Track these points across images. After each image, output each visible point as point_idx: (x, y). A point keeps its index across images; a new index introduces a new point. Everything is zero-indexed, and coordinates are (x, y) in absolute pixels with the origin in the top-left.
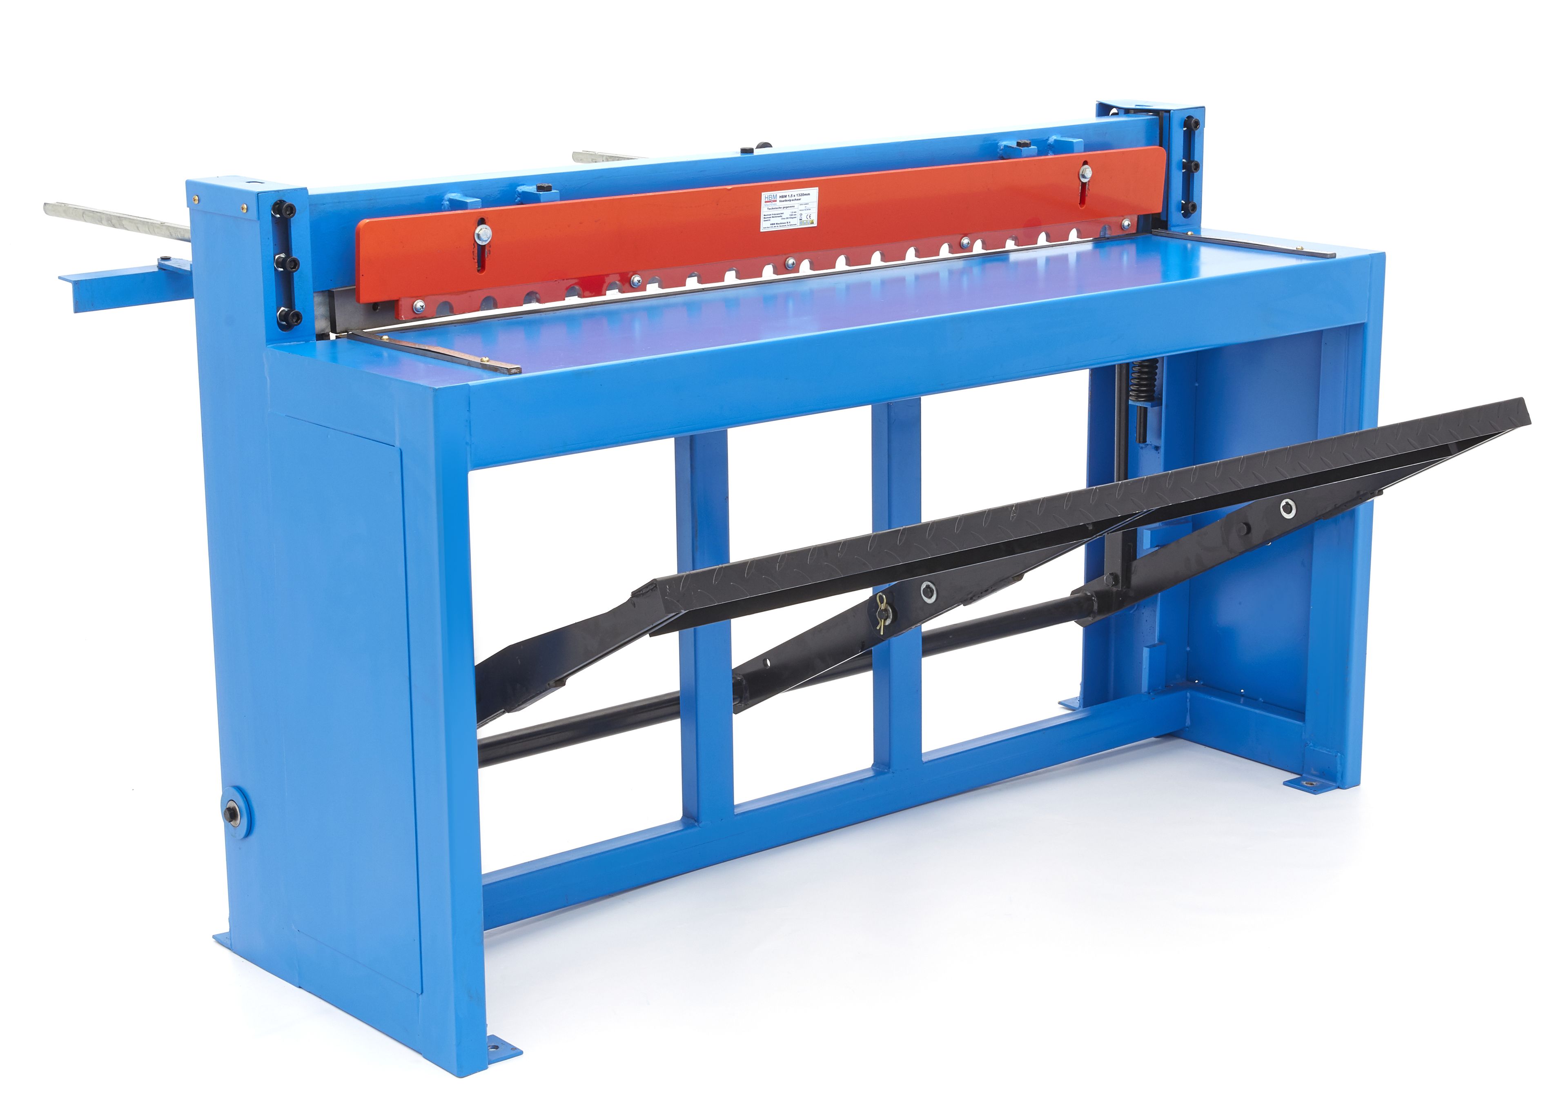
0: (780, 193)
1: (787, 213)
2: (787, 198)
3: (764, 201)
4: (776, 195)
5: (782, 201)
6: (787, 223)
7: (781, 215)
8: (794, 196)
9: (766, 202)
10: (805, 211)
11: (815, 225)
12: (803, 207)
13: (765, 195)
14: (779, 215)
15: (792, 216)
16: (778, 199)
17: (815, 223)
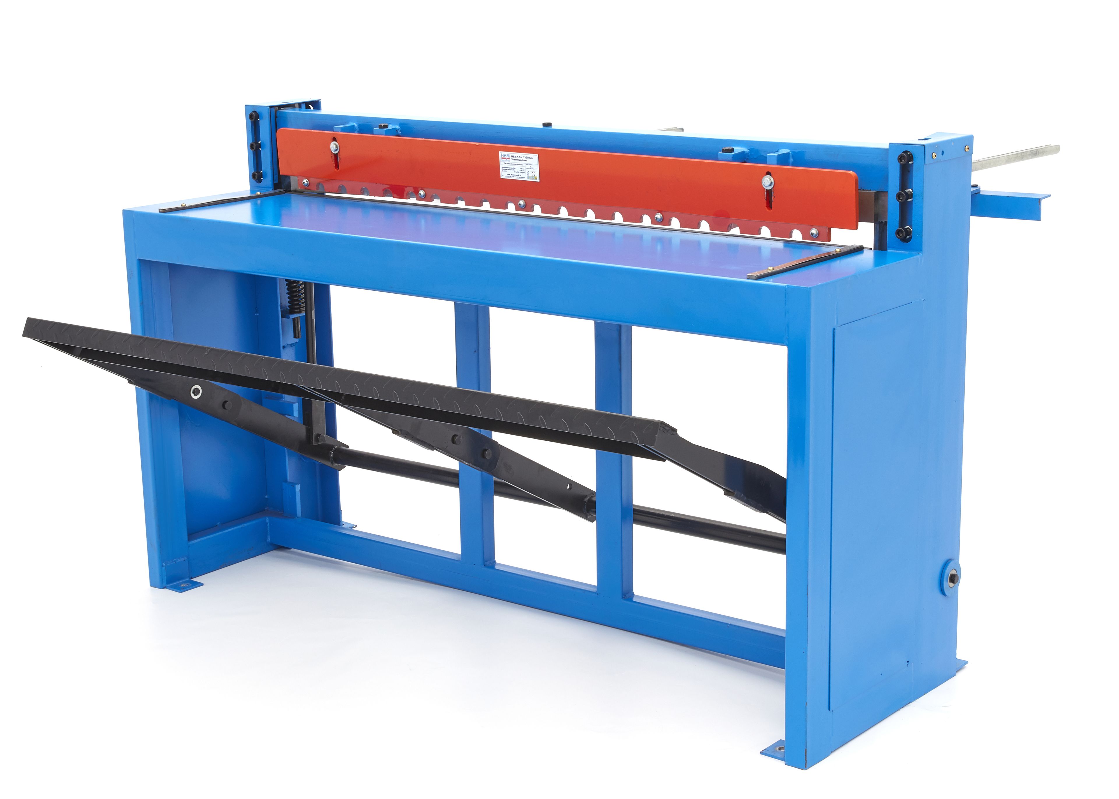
0: (511, 154)
1: (518, 168)
2: (517, 158)
3: (501, 157)
4: (509, 155)
5: (513, 160)
6: (519, 175)
7: (514, 169)
8: (522, 157)
9: (502, 158)
10: (531, 170)
11: (538, 180)
12: (529, 166)
13: (501, 153)
14: (513, 169)
15: (522, 171)
16: (511, 158)
17: (538, 179)
